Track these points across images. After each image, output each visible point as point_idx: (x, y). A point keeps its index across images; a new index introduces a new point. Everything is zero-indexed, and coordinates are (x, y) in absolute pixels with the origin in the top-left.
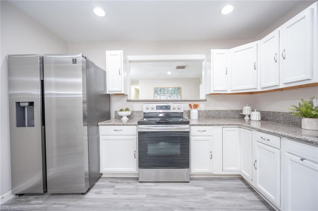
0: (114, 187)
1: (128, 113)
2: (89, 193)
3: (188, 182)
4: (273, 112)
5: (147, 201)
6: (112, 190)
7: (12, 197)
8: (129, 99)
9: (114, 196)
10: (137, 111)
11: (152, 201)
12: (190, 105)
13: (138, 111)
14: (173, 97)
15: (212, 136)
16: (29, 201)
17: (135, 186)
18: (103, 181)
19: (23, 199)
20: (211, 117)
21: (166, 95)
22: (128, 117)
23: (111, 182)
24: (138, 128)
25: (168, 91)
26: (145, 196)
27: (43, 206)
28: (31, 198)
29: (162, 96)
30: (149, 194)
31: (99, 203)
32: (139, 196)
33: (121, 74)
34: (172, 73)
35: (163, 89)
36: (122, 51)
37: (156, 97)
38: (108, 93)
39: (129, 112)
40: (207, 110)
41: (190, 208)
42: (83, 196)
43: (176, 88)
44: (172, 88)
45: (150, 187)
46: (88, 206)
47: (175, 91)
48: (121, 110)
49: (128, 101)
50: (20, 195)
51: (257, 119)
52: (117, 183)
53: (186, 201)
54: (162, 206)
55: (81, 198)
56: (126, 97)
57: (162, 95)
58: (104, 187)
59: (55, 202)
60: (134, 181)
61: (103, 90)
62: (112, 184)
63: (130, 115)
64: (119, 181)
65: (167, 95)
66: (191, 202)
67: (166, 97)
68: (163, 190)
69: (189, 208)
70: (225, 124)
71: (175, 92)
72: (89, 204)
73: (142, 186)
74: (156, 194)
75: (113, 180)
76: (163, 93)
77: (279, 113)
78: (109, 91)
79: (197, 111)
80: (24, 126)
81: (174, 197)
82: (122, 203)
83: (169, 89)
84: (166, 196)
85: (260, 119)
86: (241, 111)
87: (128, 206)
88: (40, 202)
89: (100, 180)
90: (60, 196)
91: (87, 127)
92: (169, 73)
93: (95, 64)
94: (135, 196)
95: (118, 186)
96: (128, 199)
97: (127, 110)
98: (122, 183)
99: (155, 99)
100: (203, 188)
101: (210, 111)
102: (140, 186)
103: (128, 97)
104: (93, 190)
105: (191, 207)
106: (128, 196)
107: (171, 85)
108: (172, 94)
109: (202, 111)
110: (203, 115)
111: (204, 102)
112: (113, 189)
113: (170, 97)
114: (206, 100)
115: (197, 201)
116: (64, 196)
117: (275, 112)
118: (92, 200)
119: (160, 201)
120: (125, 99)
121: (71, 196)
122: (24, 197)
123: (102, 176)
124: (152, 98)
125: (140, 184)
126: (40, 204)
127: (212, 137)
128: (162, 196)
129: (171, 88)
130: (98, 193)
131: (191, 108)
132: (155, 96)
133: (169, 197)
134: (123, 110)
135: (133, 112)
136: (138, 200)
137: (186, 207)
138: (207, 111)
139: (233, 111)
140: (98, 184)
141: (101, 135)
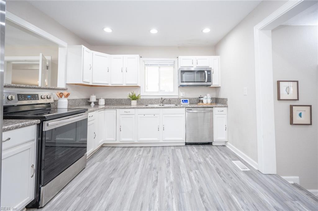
4: (110, 99)
51: (103, 104)
77: (113, 99)
85: (104, 104)
86: (89, 99)
117: (111, 99)
139: (83, 99)
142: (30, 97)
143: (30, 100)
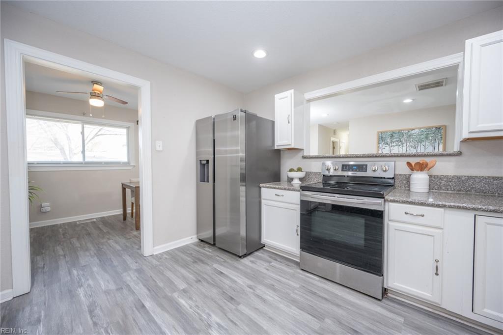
0: (270, 262)
1: (301, 174)
2: (245, 259)
3: (379, 300)
5: (297, 292)
6: (266, 265)
7: (197, 240)
8: (305, 154)
9: (265, 271)
10: (315, 173)
11: (304, 295)
12: (409, 164)
13: (317, 173)
14: (422, 147)
15: (442, 229)
16: (205, 247)
17: (293, 272)
18: (262, 253)
19: (202, 244)
20: (473, 192)
21: (405, 144)
22: (301, 179)
23: (271, 257)
24: (301, 195)
25: (410, 136)
26: (298, 286)
27: (210, 254)
28: (206, 245)
29: (394, 146)
30: (304, 287)
31: (249, 271)
32: (290, 282)
33: (290, 122)
34: (413, 100)
35: (399, 132)
36: (292, 91)
37: (380, 150)
38: (276, 148)
39: (301, 172)
40: (462, 176)
41: (354, 330)
42: (239, 259)
43: (430, 128)
44: (420, 129)
45: (311, 280)
46: (238, 269)
47: (427, 134)
48: (291, 170)
49: (304, 157)
50: (202, 241)
52: (276, 260)
53: (354, 319)
54: (312, 306)
55: (237, 260)
56: (302, 151)
57: (395, 144)
58: (260, 258)
59: (219, 255)
60: (296, 266)
61: (270, 144)
62: (270, 259)
63: (304, 178)
64: (278, 260)
65: (408, 144)
66: (362, 324)
67: (404, 148)
68: (326, 290)
69: (351, 328)
70: (480, 207)
71: (427, 138)
72: (240, 267)
73: (302, 275)
74: (315, 291)
75: (273, 256)
76: (397, 141)
78: (277, 146)
79: (428, 177)
80: (204, 181)
81: (338, 306)
82: (270, 280)
83: (413, 132)
84: (326, 299)
87: (273, 286)
88: (210, 251)
89: (261, 251)
90: (224, 252)
91: (245, 187)
92: (408, 101)
93: (258, 115)
94: (287, 281)
95: (274, 263)
96: (278, 280)
97: (299, 170)
98: (281, 262)
99: (380, 152)
100: (403, 320)
101: (469, 178)
102: (300, 274)
103: (303, 153)
104: (249, 258)
105: (356, 329)
106: (279, 277)
107: (417, 124)
108: (421, 143)
109: (446, 177)
110: (449, 185)
111: (453, 159)
112: (268, 264)
113: (415, 148)
114: (459, 154)
115: (375, 329)
116: (226, 253)
118: (245, 266)
119: (312, 300)
120: (300, 155)
121: (231, 255)
122: (203, 243)
123: (264, 248)
124: (374, 152)
125: (301, 272)
126: (210, 252)
127: (440, 231)
128: (320, 296)
129: (416, 130)
130: (252, 262)
131: (412, 170)
132: (379, 147)
133: (330, 302)
134: (294, 170)
135: (308, 174)
136: (287, 286)
137: (346, 324)
138: (463, 179)
140: (257, 253)
141: (263, 199)
142: (355, 168)
143: (355, 171)
